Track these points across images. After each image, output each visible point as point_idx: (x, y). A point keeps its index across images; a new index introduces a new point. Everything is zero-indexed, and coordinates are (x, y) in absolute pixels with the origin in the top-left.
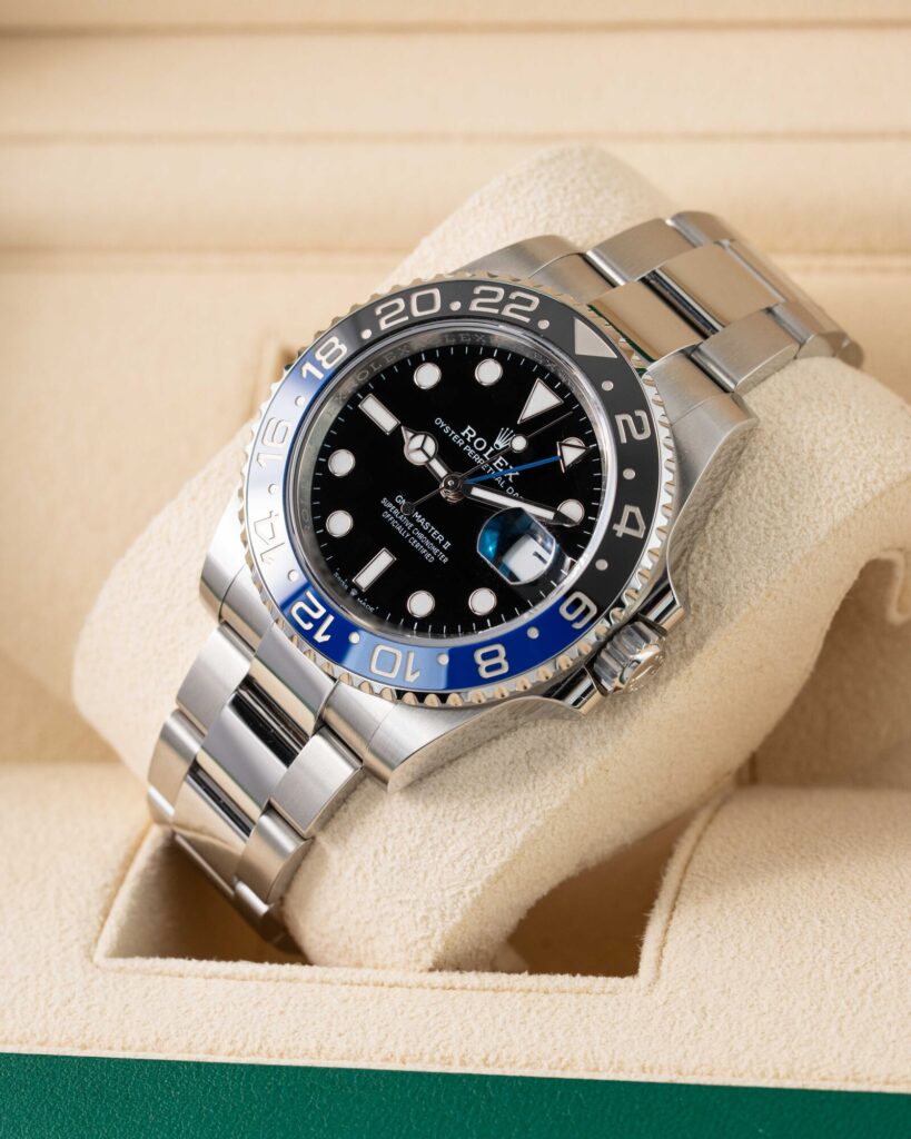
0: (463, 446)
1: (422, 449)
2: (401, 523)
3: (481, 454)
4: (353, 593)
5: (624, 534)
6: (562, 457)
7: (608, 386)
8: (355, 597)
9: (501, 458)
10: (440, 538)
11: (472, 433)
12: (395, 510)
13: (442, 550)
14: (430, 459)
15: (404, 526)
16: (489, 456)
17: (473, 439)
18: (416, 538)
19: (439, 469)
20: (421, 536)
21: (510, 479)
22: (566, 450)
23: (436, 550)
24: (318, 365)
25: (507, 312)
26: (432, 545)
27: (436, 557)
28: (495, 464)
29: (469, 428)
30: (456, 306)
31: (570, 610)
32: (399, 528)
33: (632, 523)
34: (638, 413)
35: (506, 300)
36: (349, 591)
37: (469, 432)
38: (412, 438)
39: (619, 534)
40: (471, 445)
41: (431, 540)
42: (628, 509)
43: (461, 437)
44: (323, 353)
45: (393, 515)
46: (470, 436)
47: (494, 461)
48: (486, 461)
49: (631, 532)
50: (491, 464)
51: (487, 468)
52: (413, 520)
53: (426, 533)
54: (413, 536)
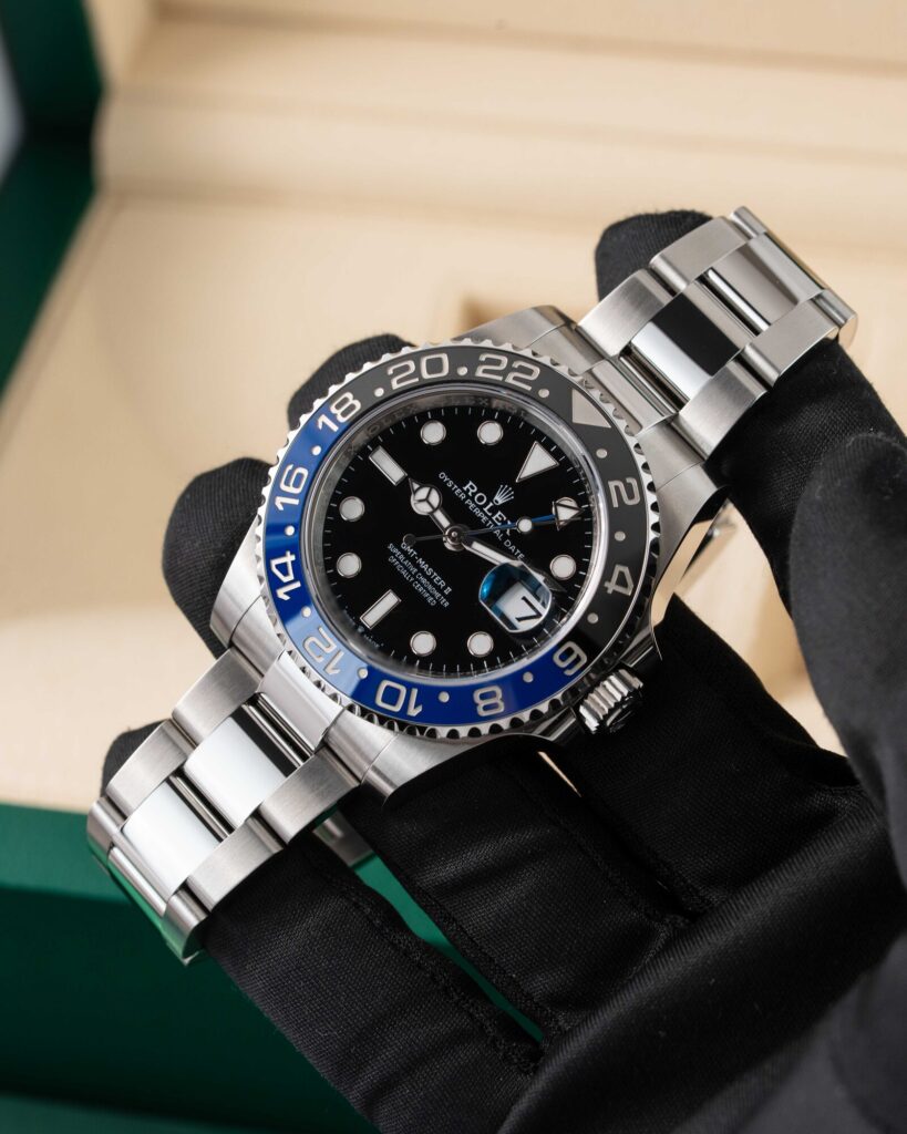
0: (465, 500)
1: (426, 500)
2: (406, 568)
3: (481, 508)
4: (360, 630)
5: (614, 591)
6: (557, 516)
7: (602, 454)
8: (362, 634)
9: (499, 513)
10: (442, 584)
11: (473, 488)
12: (400, 555)
13: (443, 594)
14: (435, 510)
15: (408, 571)
16: (489, 510)
17: (474, 494)
18: (419, 582)
19: (443, 520)
20: (424, 581)
22: (560, 509)
23: (438, 595)
24: (333, 418)
25: (510, 380)
26: (434, 589)
27: (438, 602)
28: (494, 518)
29: (471, 483)
30: (463, 371)
31: (563, 658)
32: (404, 572)
33: (622, 581)
34: (629, 480)
35: (510, 369)
36: (356, 628)
37: (471, 487)
38: (418, 489)
39: (610, 591)
40: (472, 499)
41: (434, 585)
42: (618, 569)
43: (463, 491)
44: (338, 407)
45: (398, 560)
46: (471, 491)
47: (493, 515)
48: (486, 515)
49: (621, 590)
50: (490, 518)
51: (487, 522)
52: (417, 566)
53: (429, 579)
54: (417, 580)
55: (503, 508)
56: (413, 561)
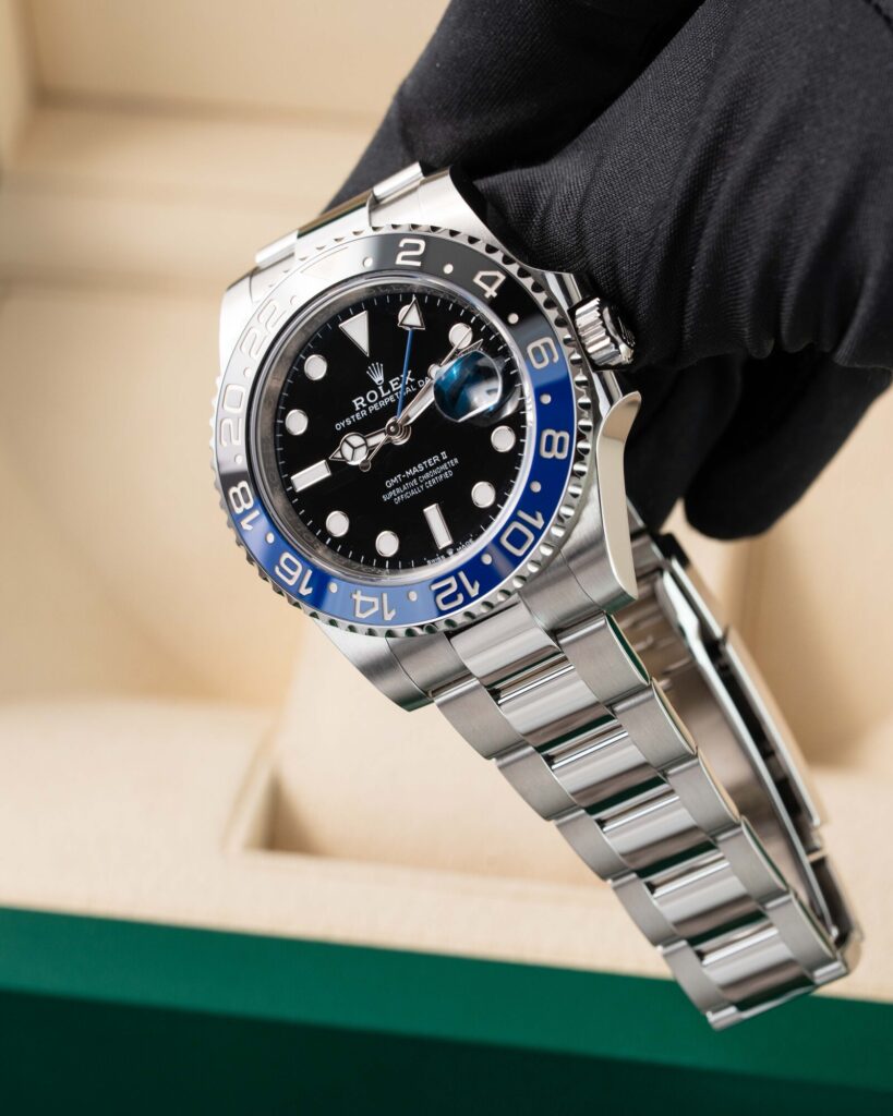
0: (368, 412)
1: (354, 449)
2: (409, 490)
3: (380, 398)
4: (450, 552)
5: (496, 291)
6: (411, 326)
7: (369, 263)
8: (454, 551)
9: (391, 382)
10: (436, 458)
11: (360, 401)
12: (396, 492)
13: (446, 461)
14: (366, 444)
15: (413, 488)
16: (385, 392)
17: (366, 401)
18: (427, 480)
19: (379, 439)
20: (427, 475)
21: (412, 380)
22: (407, 322)
23: (444, 467)
24: (246, 513)
26: (438, 468)
27: (451, 468)
28: (394, 389)
29: (355, 401)
31: (541, 360)
32: (413, 493)
33: (490, 281)
34: (402, 245)
35: (263, 328)
36: (447, 555)
37: (358, 402)
38: (341, 453)
39: (495, 295)
40: (369, 404)
41: (434, 467)
42: (477, 280)
43: (359, 411)
44: (239, 505)
45: (399, 495)
46: (361, 403)
47: (391, 389)
48: (388, 396)
49: (497, 284)
50: (392, 393)
51: (395, 397)
52: (412, 478)
53: (426, 470)
54: (423, 483)
55: (387, 377)
56: (405, 480)
